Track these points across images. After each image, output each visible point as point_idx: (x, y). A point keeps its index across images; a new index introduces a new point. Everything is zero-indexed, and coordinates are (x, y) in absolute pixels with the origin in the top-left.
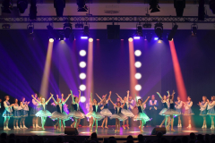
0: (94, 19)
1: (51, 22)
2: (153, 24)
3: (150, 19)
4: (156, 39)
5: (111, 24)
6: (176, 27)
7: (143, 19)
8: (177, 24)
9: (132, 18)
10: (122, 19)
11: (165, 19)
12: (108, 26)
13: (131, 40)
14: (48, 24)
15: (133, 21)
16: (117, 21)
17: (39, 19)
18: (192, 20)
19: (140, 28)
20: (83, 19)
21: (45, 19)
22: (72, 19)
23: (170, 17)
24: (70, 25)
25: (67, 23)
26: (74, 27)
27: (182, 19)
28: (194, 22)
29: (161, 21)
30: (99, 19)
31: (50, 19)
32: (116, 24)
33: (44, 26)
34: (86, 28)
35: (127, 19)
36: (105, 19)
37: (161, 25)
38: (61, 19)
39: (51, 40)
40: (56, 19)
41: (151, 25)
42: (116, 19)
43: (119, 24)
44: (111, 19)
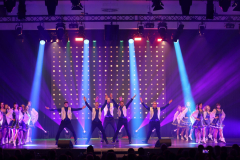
0: (91, 18)
1: (42, 21)
2: (156, 24)
3: (152, 18)
4: (159, 40)
5: (109, 23)
6: (181, 26)
7: (145, 18)
8: (183, 23)
9: (132, 18)
10: (121, 18)
11: (170, 18)
12: (106, 26)
13: (131, 41)
14: (38, 24)
15: (134, 21)
16: (116, 21)
17: (28, 19)
18: (200, 18)
19: (141, 28)
20: (78, 18)
21: (35, 19)
22: (65, 18)
23: (175, 15)
24: (63, 26)
25: (60, 23)
26: (67, 28)
27: (188, 18)
28: (202, 21)
29: (165, 20)
30: (96, 18)
31: (41, 19)
32: (114, 23)
33: (34, 27)
34: (82, 28)
35: (127, 18)
36: (102, 18)
37: (165, 25)
38: (53, 18)
39: (42, 43)
40: (47, 18)
41: (153, 25)
42: (114, 18)
43: (118, 23)
44: (109, 18)
